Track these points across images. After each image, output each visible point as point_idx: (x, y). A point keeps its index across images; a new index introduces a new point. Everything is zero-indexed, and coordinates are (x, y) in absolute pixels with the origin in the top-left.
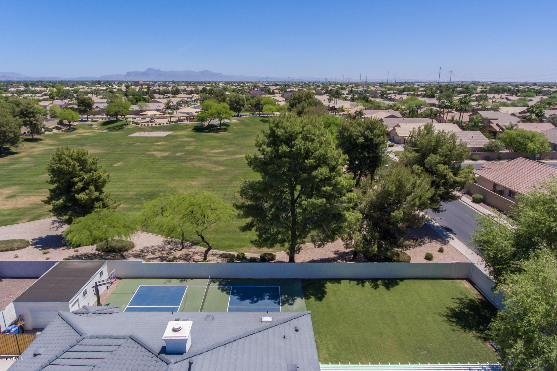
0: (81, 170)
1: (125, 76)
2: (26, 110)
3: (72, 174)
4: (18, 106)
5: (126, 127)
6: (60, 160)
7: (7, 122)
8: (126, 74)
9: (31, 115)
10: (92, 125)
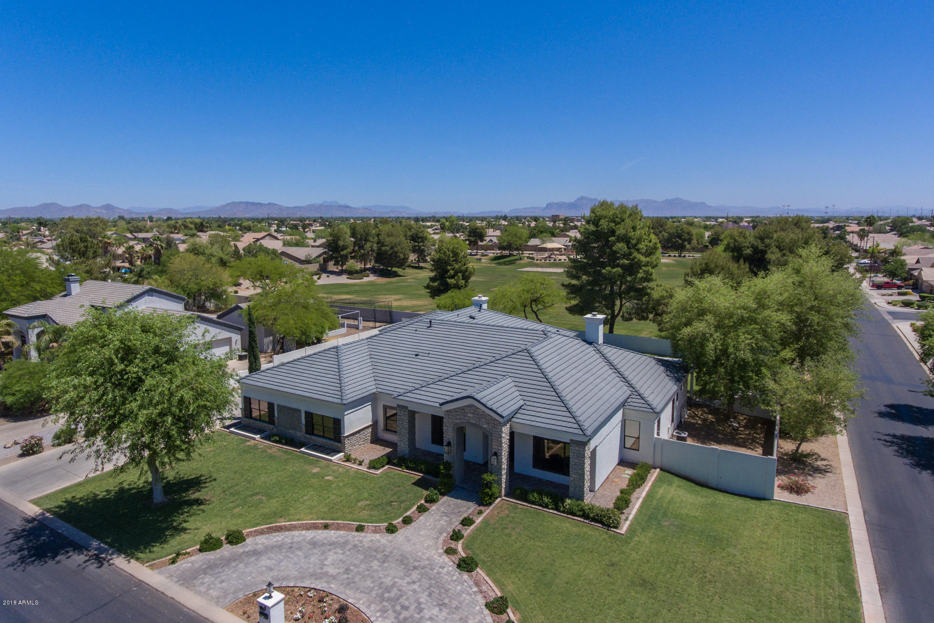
0: (454, 261)
1: (544, 209)
2: (417, 235)
3: (447, 263)
4: (410, 229)
5: (518, 262)
6: (440, 251)
7: (400, 242)
8: (545, 206)
9: (420, 240)
10: (480, 259)
